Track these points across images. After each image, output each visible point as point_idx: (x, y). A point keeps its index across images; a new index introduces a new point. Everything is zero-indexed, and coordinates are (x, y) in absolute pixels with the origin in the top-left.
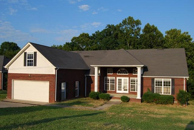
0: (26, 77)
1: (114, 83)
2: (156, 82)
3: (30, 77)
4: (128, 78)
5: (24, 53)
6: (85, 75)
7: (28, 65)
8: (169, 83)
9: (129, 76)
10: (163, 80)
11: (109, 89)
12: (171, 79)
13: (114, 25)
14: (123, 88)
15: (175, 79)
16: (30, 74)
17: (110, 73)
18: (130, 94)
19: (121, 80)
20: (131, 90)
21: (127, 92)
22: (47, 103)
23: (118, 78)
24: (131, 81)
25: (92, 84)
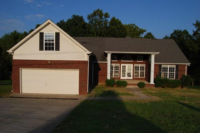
0: (43, 65)
1: (118, 70)
2: (163, 69)
3: (49, 64)
4: (132, 65)
5: (39, 34)
6: (93, 62)
7: (46, 49)
8: (174, 69)
9: (133, 63)
10: (169, 66)
11: (113, 76)
12: (175, 66)
13: (79, 16)
14: (127, 74)
15: (179, 66)
16: (50, 60)
17: (114, 60)
18: (134, 80)
19: (125, 67)
20: (135, 76)
21: (131, 78)
22: (77, 95)
23: (122, 65)
24: (135, 68)
25: (99, 71)
